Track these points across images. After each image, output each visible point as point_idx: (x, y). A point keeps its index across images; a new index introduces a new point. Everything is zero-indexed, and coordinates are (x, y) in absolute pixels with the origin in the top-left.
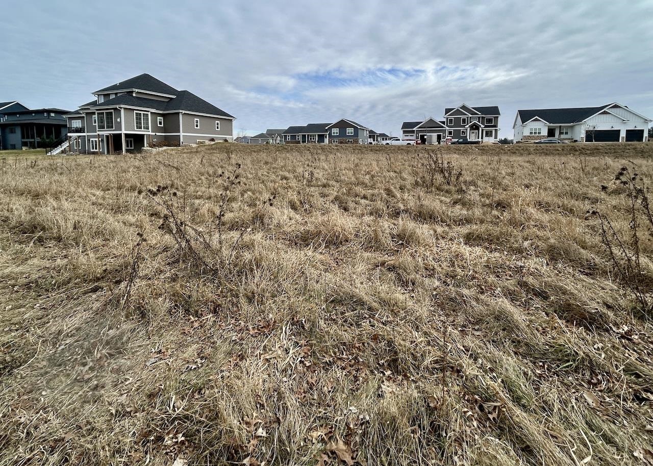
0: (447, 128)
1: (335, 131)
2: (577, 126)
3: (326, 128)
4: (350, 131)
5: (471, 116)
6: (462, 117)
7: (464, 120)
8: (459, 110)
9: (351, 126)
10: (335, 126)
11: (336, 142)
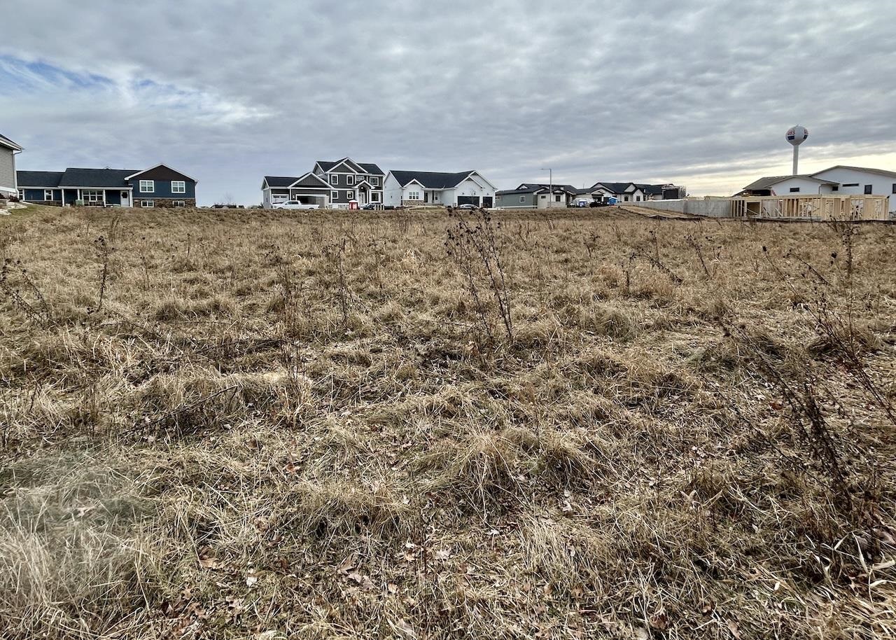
0: (333, 188)
1: (147, 185)
2: (447, 192)
3: (127, 179)
4: (177, 186)
5: (357, 174)
6: (349, 175)
7: (350, 179)
8: (345, 166)
9: (180, 177)
10: (147, 175)
11: (151, 204)
